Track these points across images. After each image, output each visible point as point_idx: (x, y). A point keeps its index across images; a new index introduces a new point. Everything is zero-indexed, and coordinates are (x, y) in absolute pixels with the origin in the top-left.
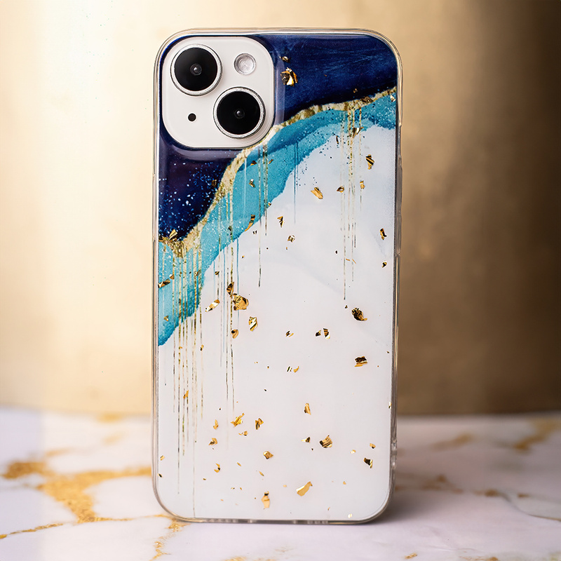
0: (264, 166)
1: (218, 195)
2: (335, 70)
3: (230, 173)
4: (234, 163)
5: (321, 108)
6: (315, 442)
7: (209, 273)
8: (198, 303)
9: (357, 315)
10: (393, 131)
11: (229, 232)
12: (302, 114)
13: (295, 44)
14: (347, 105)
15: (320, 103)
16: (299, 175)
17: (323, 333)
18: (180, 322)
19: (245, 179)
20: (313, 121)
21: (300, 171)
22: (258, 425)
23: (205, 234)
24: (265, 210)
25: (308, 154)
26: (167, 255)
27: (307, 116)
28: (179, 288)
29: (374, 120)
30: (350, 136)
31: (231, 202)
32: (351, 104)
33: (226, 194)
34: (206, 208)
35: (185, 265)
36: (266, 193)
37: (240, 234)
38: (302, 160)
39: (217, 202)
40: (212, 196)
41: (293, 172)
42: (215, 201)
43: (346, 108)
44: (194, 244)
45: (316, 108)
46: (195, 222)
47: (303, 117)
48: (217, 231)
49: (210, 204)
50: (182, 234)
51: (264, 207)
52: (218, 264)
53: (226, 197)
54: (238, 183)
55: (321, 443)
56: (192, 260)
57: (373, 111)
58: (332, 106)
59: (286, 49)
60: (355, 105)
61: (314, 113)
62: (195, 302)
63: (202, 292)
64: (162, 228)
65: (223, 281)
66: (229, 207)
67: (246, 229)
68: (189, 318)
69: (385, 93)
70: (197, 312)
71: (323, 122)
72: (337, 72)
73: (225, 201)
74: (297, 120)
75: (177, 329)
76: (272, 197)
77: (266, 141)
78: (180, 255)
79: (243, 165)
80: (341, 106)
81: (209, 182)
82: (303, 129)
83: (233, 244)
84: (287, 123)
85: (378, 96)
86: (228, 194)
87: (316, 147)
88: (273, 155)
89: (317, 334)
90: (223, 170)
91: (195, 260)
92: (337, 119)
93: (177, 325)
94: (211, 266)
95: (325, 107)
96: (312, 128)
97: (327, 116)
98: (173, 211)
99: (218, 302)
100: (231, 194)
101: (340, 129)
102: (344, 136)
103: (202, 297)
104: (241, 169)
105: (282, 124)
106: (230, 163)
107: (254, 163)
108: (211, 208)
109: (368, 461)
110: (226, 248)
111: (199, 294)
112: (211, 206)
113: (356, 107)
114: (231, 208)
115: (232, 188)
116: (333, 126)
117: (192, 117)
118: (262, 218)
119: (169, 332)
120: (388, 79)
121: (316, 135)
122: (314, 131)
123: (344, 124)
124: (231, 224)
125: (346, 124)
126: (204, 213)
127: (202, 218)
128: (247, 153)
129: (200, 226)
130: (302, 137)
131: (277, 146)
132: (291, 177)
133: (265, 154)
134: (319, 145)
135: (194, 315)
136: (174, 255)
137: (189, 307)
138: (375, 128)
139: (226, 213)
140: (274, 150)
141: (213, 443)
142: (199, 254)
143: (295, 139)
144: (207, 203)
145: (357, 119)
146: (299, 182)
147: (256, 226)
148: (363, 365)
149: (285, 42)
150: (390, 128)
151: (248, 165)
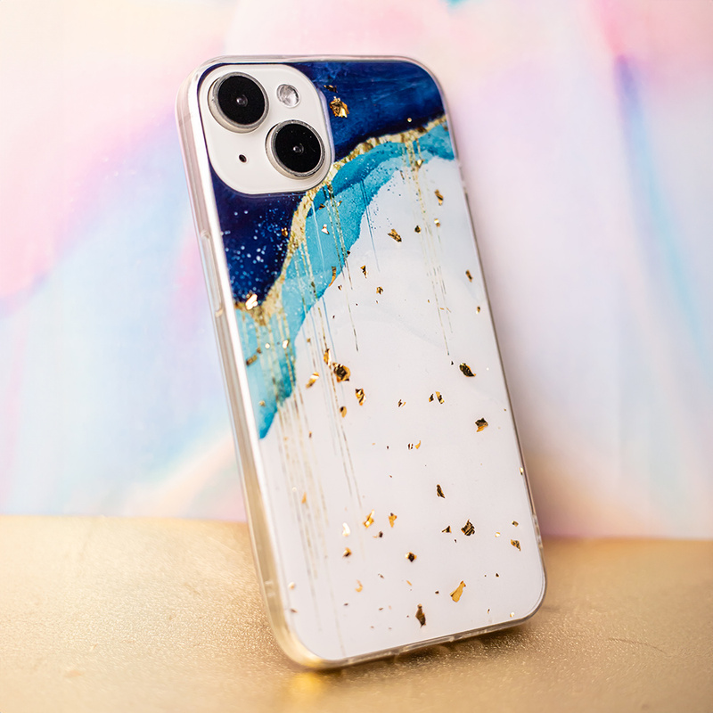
0: (334, 209)
1: (291, 247)
2: (383, 99)
3: (299, 218)
4: (300, 207)
5: (378, 141)
6: (457, 531)
7: (299, 342)
8: (294, 380)
9: (466, 371)
10: (455, 162)
11: (311, 289)
12: (360, 148)
13: (337, 71)
14: (403, 137)
15: (377, 135)
16: (372, 216)
17: (436, 398)
18: (278, 405)
19: (317, 225)
20: (374, 156)
21: (372, 213)
22: (392, 521)
23: (284, 294)
24: (344, 260)
25: (376, 193)
26: (248, 324)
27: (365, 150)
28: (270, 364)
29: (433, 151)
30: (414, 170)
31: (306, 253)
32: (407, 134)
33: (300, 244)
34: (281, 263)
35: (271, 335)
36: (342, 240)
37: (324, 291)
38: (371, 199)
39: (291, 255)
40: (285, 248)
41: (365, 214)
42: (289, 254)
43: (403, 140)
44: (276, 308)
45: (372, 141)
46: (272, 280)
47: (362, 152)
48: (298, 290)
49: (284, 257)
51: (343, 256)
52: (307, 329)
53: (300, 248)
54: (310, 230)
55: (463, 530)
56: (277, 327)
57: (430, 142)
58: (388, 138)
59: (329, 78)
60: (412, 135)
61: (372, 147)
62: (291, 378)
63: (296, 365)
64: (235, 292)
65: (317, 350)
66: (306, 259)
67: (330, 283)
68: (288, 400)
69: (437, 122)
70: (296, 390)
71: (383, 156)
72: (386, 101)
73: (300, 253)
74: (356, 155)
75: (277, 415)
76: (350, 243)
78: (262, 322)
79: (311, 209)
81: (278, 232)
82: (364, 164)
83: (319, 303)
84: (347, 159)
85: (431, 125)
86: (302, 245)
87: (382, 184)
88: (340, 196)
89: (431, 399)
90: (291, 217)
91: (280, 327)
92: (397, 152)
93: (276, 410)
94: (300, 333)
95: (382, 140)
96: (373, 163)
97: (385, 149)
98: (244, 269)
99: (316, 374)
100: (305, 244)
101: (402, 164)
102: (407, 170)
103: (297, 371)
104: (310, 214)
105: (343, 160)
106: (295, 208)
107: (322, 206)
108: (287, 263)
109: (515, 544)
110: (312, 309)
111: (293, 368)
112: (286, 260)
113: (413, 139)
114: (308, 261)
115: (304, 237)
116: (394, 160)
117: (243, 158)
118: (344, 269)
119: (269, 420)
120: (435, 107)
121: (380, 170)
122: (376, 166)
123: (404, 157)
124: (313, 280)
125: (407, 157)
126: (279, 270)
127: (279, 275)
128: (312, 195)
129: (278, 286)
130: (366, 174)
131: (342, 185)
132: (364, 220)
133: (332, 196)
134: (385, 182)
135: (292, 395)
136: (257, 325)
137: (285, 387)
138: (436, 161)
139: (303, 267)
140: (340, 190)
141: (347, 555)
142: (284, 319)
143: (359, 177)
144: (281, 257)
145: (416, 151)
146: (373, 225)
147: (339, 280)
148: (485, 430)
149: (326, 69)
150: (450, 159)
151: (316, 210)
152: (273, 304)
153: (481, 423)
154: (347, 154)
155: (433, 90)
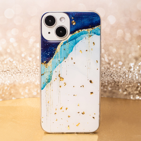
0: (68, 45)
1: (56, 52)
3: (59, 46)
4: (60, 44)
5: (81, 30)
6: (80, 113)
7: (54, 72)
9: (91, 82)
10: (100, 36)
11: (59, 61)
12: (77, 32)
13: (75, 14)
15: (81, 29)
17: (82, 86)
18: (47, 84)
19: (63, 48)
20: (80, 34)
21: (76, 46)
22: (66, 109)
23: (53, 62)
25: (78, 42)
26: (43, 67)
28: (46, 76)
29: (95, 33)
30: (89, 37)
31: (59, 54)
32: (89, 29)
34: (53, 56)
35: (48, 70)
36: (68, 52)
37: (61, 62)
42: (55, 54)
43: (88, 31)
45: (80, 30)
46: (50, 59)
47: (77, 33)
48: (56, 61)
50: (47, 62)
51: (67, 55)
52: (56, 69)
54: (61, 49)
55: (82, 113)
57: (94, 31)
58: (84, 30)
59: (73, 16)
60: (90, 29)
61: (80, 32)
63: (52, 76)
64: (42, 61)
65: (57, 74)
67: (63, 61)
68: (49, 83)
69: (98, 26)
70: (51, 81)
71: (82, 34)
72: (86, 21)
75: (46, 86)
76: (69, 53)
77: (68, 39)
78: (47, 67)
80: (86, 30)
81: (54, 49)
82: (77, 36)
83: (60, 65)
84: (73, 34)
85: (96, 27)
87: (80, 40)
88: (70, 42)
89: (81, 87)
90: (57, 46)
91: (50, 69)
92: (85, 33)
94: (54, 70)
95: (83, 30)
96: (79, 35)
97: (83, 32)
98: (45, 56)
99: (56, 79)
100: (59, 52)
101: (86, 36)
102: (87, 37)
103: (52, 78)
106: (59, 44)
107: (65, 44)
108: (54, 55)
109: (94, 118)
110: (58, 65)
115: (59, 50)
116: (84, 35)
117: (49, 33)
118: (67, 58)
119: (44, 87)
120: (98, 23)
121: (80, 37)
123: (87, 34)
124: (59, 59)
125: (88, 34)
126: (52, 57)
128: (63, 41)
129: (52, 60)
130: (77, 38)
131: (71, 40)
132: (74, 48)
133: (68, 42)
136: (45, 67)
137: (49, 80)
138: (95, 35)
139: (58, 57)
140: (70, 41)
141: (55, 114)
142: (51, 67)
143: (75, 38)
144: (53, 54)
145: (91, 33)
146: (76, 49)
147: (66, 60)
148: (92, 94)
149: (72, 14)
150: (99, 35)
151: (63, 45)
152: (49, 64)
153: (92, 93)
154: (73, 33)
155: (98, 19)
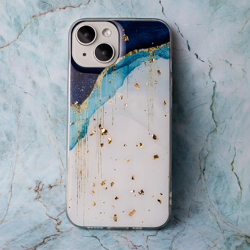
0: (115, 75)
1: (95, 87)
2: (144, 35)
3: (101, 77)
4: (102, 73)
5: (138, 51)
6: (136, 192)
7: (91, 120)
8: (86, 132)
9: (154, 137)
11: (100, 102)
12: (130, 53)
13: (127, 24)
14: (149, 49)
15: (138, 49)
16: (129, 78)
17: (140, 145)
18: (79, 140)
19: (107, 80)
20: (135, 56)
21: (130, 77)
22: (112, 185)
23: (89, 103)
24: (115, 93)
25: (133, 70)
26: (74, 112)
27: (132, 54)
28: (79, 126)
29: (160, 55)
30: (151, 62)
31: (101, 89)
32: (151, 49)
33: (99, 86)
34: (90, 92)
35: (81, 116)
36: (115, 86)
37: (104, 103)
38: (130, 72)
39: (95, 90)
40: (93, 87)
41: (127, 77)
42: (94, 89)
43: (149, 51)
44: (85, 107)
45: (136, 51)
46: (85, 98)
47: (131, 54)
48: (95, 102)
49: (92, 90)
50: (80, 103)
51: (114, 91)
52: (95, 116)
53: (99, 87)
54: (104, 81)
55: (139, 193)
56: (84, 114)
57: (160, 52)
58: (143, 50)
61: (135, 53)
62: (85, 132)
63: (88, 127)
64: (71, 100)
65: (97, 123)
66: (100, 92)
67: (107, 101)
68: (82, 139)
69: (165, 44)
70: (86, 136)
71: (139, 56)
73: (98, 89)
74: (128, 56)
75: (77, 143)
76: (118, 87)
78: (79, 112)
79: (106, 74)
80: (147, 50)
81: (91, 81)
82: (131, 59)
83: (102, 107)
84: (124, 57)
85: (162, 46)
86: (100, 86)
87: (136, 67)
88: (118, 70)
89: (137, 145)
90: (98, 76)
91: (85, 114)
92: (145, 55)
94: (92, 117)
95: (140, 50)
96: (135, 58)
97: (141, 54)
98: (76, 93)
99: (95, 131)
100: (101, 86)
101: (146, 59)
102: (148, 62)
103: (88, 130)
104: (105, 76)
105: (123, 57)
106: (100, 73)
107: (110, 73)
108: (92, 92)
109: (159, 201)
110: (98, 109)
111: (87, 128)
112: (92, 91)
113: (153, 50)
115: (101, 84)
116: (143, 58)
117: (84, 55)
118: (114, 96)
119: (74, 145)
120: (166, 39)
121: (136, 62)
122: (135, 60)
123: (148, 57)
124: (101, 99)
125: (149, 57)
127: (89, 96)
128: (107, 69)
129: (87, 100)
130: (131, 63)
131: (120, 66)
132: (126, 79)
133: (115, 70)
134: (138, 66)
135: (85, 137)
136: (76, 112)
137: (83, 134)
138: (161, 59)
139: (98, 94)
140: (119, 68)
142: (87, 111)
143: (127, 63)
144: (91, 90)
145: (153, 55)
146: (129, 81)
147: (111, 100)
148: (157, 159)
150: (167, 59)
151: (108, 74)
152: (84, 106)
153: (156, 157)
155: (166, 32)
